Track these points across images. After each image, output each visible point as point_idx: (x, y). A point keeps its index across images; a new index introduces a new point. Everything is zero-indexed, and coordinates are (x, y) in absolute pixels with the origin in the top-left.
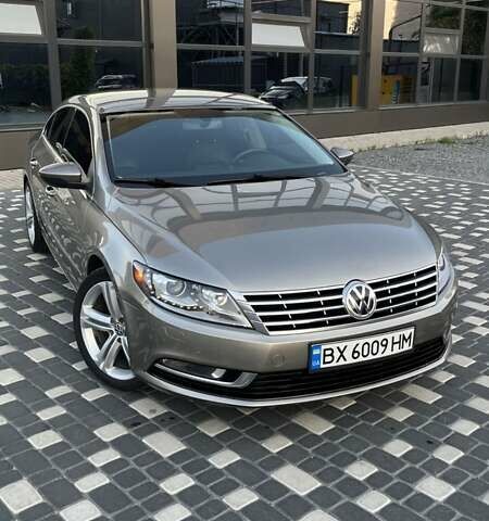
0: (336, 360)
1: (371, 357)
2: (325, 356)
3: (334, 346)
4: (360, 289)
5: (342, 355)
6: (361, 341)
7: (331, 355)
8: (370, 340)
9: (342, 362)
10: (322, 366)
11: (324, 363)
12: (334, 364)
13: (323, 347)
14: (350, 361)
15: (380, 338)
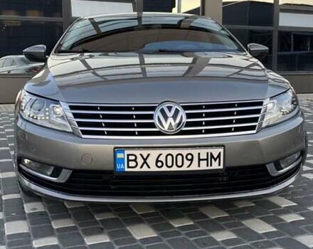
0: (139, 165)
1: (175, 168)
2: (129, 160)
3: (137, 153)
4: (170, 108)
5: (145, 162)
6: (165, 152)
7: (135, 160)
8: (175, 152)
9: (145, 169)
10: (127, 170)
11: (128, 167)
12: (138, 169)
13: (127, 152)
14: (154, 168)
15: (184, 152)
